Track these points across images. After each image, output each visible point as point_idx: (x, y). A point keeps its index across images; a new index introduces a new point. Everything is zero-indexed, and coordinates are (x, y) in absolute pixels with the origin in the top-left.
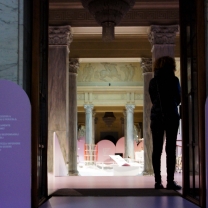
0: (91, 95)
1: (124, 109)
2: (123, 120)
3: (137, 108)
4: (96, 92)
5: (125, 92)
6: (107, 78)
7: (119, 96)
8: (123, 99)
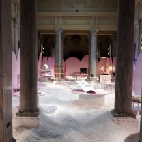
0: (60, 20)
1: (89, 32)
2: (88, 41)
3: (100, 32)
4: (65, 18)
5: (90, 18)
6: (75, 5)
7: (85, 21)
8: (88, 24)
